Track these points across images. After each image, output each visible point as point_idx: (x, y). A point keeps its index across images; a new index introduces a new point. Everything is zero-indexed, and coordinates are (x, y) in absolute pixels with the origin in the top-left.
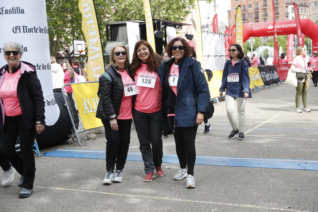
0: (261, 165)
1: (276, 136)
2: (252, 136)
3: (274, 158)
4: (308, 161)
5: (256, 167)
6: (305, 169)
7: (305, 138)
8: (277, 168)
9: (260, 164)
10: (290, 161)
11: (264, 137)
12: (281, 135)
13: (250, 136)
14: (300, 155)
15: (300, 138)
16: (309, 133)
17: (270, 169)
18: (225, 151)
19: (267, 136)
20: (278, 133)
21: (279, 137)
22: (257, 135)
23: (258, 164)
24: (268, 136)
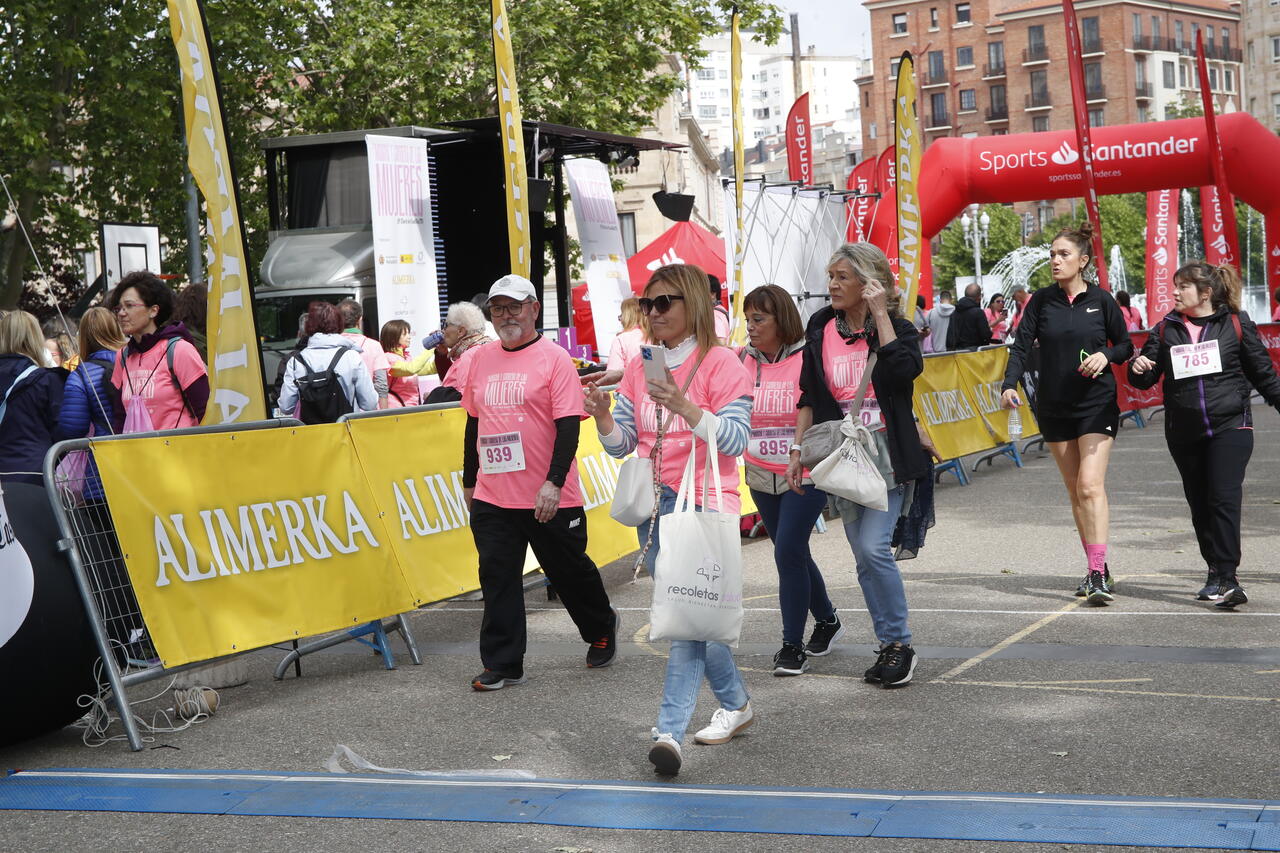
0: (1038, 827)
1: (1108, 686)
2: (988, 684)
3: (1097, 795)
4: (1268, 808)
5: (1011, 838)
6: (1253, 847)
7: (1249, 694)
8: (1113, 842)
9: (1032, 827)
10: (1180, 809)
11: (1048, 688)
12: (1130, 677)
13: (982, 683)
14: (1225, 778)
15: (1221, 694)
16: (1264, 665)
17: (1083, 847)
18: (859, 760)
19: (1059, 685)
20: (1118, 671)
21: (1121, 686)
22: (1013, 678)
23: (1021, 826)
24: (1070, 686)
